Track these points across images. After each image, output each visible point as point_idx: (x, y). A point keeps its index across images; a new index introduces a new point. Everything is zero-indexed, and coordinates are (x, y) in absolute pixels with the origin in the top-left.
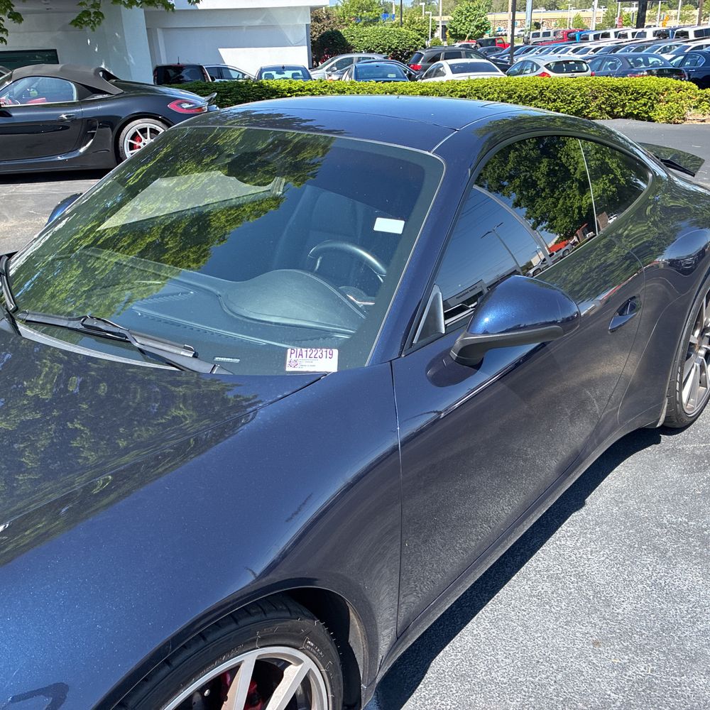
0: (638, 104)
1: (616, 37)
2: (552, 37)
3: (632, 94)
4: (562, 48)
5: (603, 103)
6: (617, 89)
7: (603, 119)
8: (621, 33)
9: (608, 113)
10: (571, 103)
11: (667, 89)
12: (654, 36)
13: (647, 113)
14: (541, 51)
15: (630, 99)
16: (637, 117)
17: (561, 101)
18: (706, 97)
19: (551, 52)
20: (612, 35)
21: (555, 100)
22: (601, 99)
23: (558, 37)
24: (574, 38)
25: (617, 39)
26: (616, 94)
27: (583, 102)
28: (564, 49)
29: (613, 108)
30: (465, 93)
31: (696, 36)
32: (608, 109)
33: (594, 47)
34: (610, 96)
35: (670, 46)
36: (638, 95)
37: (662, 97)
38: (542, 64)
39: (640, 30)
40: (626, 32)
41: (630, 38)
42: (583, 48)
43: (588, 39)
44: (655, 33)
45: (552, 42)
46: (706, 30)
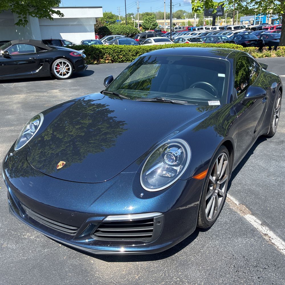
1: (206, 29)
2: (182, 29)
4: (187, 33)
8: (207, 28)
12: (219, 29)
14: (179, 34)
18: (246, 50)
19: (183, 35)
20: (204, 29)
23: (184, 29)
24: (190, 30)
28: (187, 34)
31: (234, 29)
33: (199, 33)
35: (226, 33)
38: (186, 39)
39: (214, 27)
40: (209, 27)
41: (211, 29)
42: (194, 33)
43: (195, 30)
44: (220, 28)
45: (182, 31)
46: (238, 27)
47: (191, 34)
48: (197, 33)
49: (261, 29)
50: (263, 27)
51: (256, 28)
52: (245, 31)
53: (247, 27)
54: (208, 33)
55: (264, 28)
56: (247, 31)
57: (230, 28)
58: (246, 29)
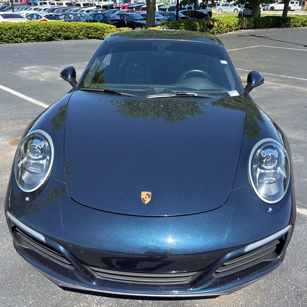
0: (98, 33)
1: (50, 4)
2: (19, 3)
3: (94, 29)
5: (85, 33)
6: (88, 27)
7: (85, 39)
8: (52, 2)
9: (87, 37)
10: (73, 33)
11: (107, 28)
13: (101, 37)
15: (93, 31)
16: (98, 38)
17: (69, 32)
20: (48, 3)
21: (67, 32)
22: (84, 31)
23: (22, 3)
24: (31, 4)
25: (50, 5)
26: (89, 29)
27: (77, 32)
28: (29, 8)
29: (88, 35)
30: (30, 28)
31: (84, 6)
32: (87, 35)
33: (43, 8)
34: (87, 30)
35: (76, 10)
36: (96, 30)
37: (106, 31)
38: (43, 15)
39: (59, 2)
40: (54, 2)
41: (56, 5)
42: (38, 8)
43: (37, 5)
44: (66, 4)
45: (20, 5)
46: (87, 3)
47: (35, 9)
48: (41, 8)
49: (113, 8)
50: (114, 5)
51: (107, 6)
52: (95, 9)
53: (97, 4)
54: (55, 8)
55: (116, 6)
56: (98, 9)
57: (79, 5)
58: (97, 6)
